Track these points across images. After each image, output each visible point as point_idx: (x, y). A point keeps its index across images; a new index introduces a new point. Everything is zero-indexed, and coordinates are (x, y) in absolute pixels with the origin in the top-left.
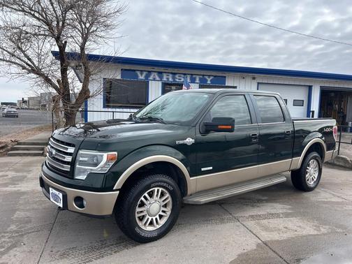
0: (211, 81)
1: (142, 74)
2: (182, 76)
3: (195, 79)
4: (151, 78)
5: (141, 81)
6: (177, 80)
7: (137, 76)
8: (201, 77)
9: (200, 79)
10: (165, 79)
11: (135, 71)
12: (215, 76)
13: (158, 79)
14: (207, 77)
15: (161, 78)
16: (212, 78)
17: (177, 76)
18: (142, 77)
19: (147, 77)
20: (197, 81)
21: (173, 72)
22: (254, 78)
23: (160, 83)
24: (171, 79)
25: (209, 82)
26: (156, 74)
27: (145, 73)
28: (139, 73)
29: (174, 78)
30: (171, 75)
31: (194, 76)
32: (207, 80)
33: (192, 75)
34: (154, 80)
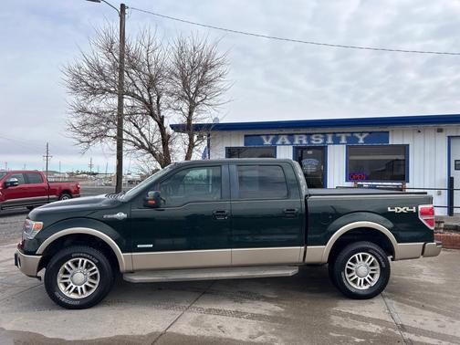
0: (364, 139)
1: (268, 139)
2: (321, 136)
3: (339, 139)
4: (279, 143)
5: (268, 147)
6: (313, 142)
7: (263, 142)
8: (349, 135)
9: (347, 138)
10: (297, 142)
11: (259, 135)
12: (370, 133)
13: (287, 142)
14: (357, 135)
15: (292, 141)
16: (365, 135)
17: (313, 137)
18: (267, 143)
19: (274, 141)
20: (343, 141)
21: (308, 132)
22: (440, 131)
23: (291, 148)
24: (305, 142)
25: (361, 141)
26: (285, 137)
27: (271, 138)
28: (264, 138)
29: (309, 140)
30: (305, 137)
31: (338, 135)
32: (358, 139)
33: (334, 133)
34: (283, 144)
